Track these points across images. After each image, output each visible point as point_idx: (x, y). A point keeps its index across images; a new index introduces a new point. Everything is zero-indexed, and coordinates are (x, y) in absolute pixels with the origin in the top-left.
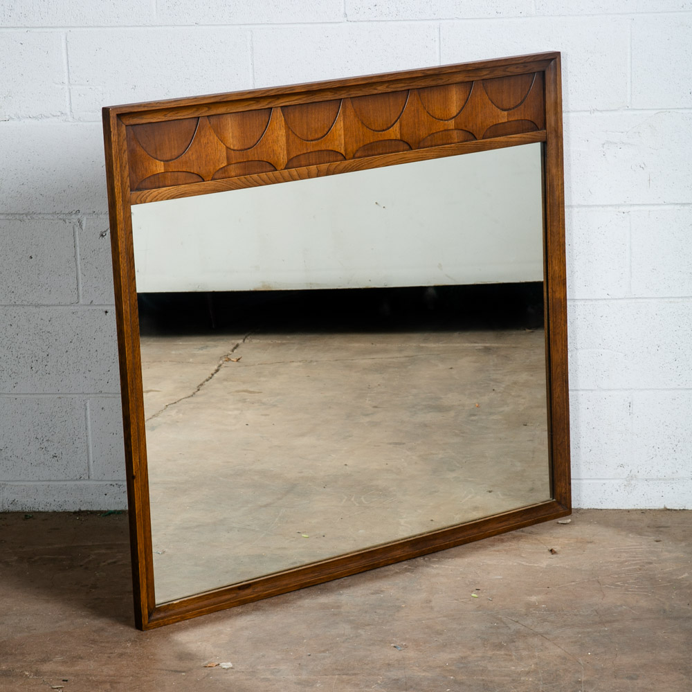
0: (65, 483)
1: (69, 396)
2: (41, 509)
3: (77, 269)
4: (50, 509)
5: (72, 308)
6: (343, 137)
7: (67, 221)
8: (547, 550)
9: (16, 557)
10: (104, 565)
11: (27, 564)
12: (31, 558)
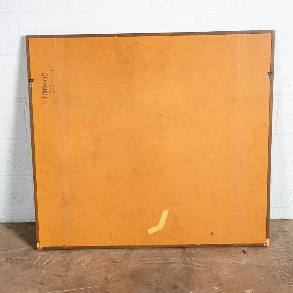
0: (25, 211)
1: (25, 176)
2: (14, 222)
3: (26, 123)
4: (19, 221)
5: (24, 140)
7: (20, 102)
9: (5, 258)
10: (45, 265)
11: (10, 263)
12: (11, 259)
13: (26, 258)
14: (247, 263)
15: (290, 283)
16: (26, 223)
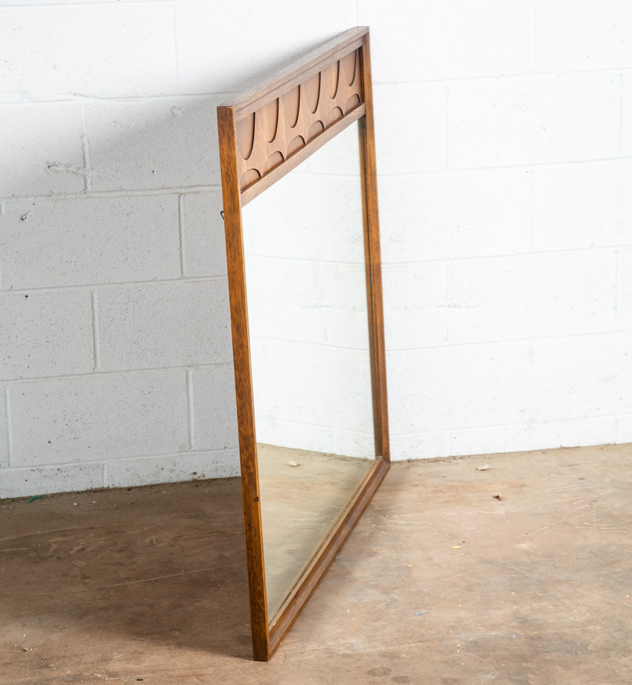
8: (492, 498)
14: (507, 512)
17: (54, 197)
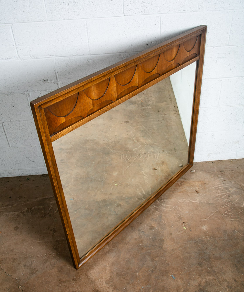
0: (38, 168)
1: (35, 146)
2: (31, 175)
6: (137, 79)
7: (24, 94)
8: (195, 191)
9: (26, 208)
10: (56, 213)
11: (30, 213)
12: (31, 209)
13: (42, 207)
14: (200, 202)
15: (232, 217)
16: (40, 175)
17: (47, 91)
